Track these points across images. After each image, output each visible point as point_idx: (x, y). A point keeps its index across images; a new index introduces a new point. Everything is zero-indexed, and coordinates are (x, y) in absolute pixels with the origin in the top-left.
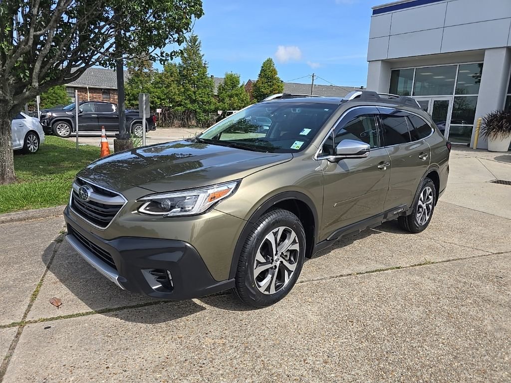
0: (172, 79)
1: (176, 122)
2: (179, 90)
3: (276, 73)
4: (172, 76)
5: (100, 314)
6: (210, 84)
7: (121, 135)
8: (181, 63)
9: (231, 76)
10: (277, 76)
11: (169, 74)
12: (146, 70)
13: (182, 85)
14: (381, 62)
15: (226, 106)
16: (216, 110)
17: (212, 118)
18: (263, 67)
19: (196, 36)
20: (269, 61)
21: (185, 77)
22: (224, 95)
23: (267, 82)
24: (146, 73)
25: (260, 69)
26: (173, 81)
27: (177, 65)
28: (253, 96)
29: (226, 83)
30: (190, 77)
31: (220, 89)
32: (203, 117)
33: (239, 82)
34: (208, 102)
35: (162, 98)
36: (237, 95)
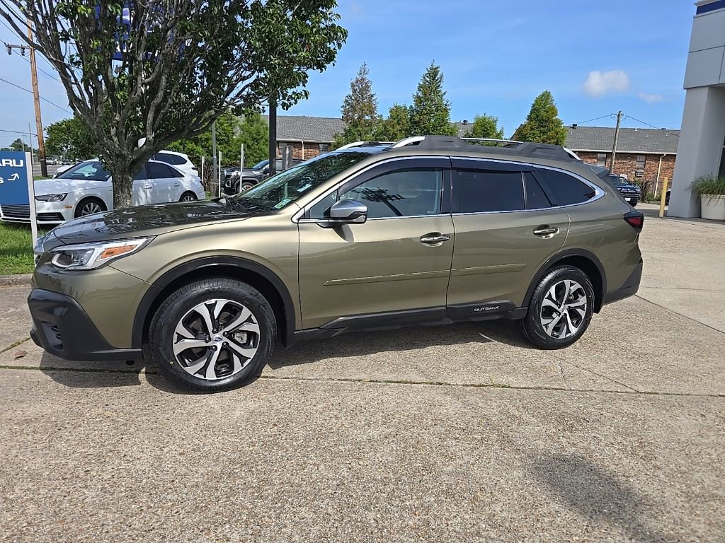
0: (399, 127)
3: (555, 114)
4: (399, 124)
6: (451, 133)
8: (413, 106)
9: (484, 120)
10: (557, 117)
11: (395, 121)
12: (367, 118)
14: (707, 89)
18: (534, 105)
19: (437, 68)
20: (545, 97)
21: (417, 124)
23: (539, 128)
24: (366, 121)
25: (531, 108)
26: (399, 130)
27: (408, 108)
29: (474, 131)
30: (423, 124)
33: (494, 128)
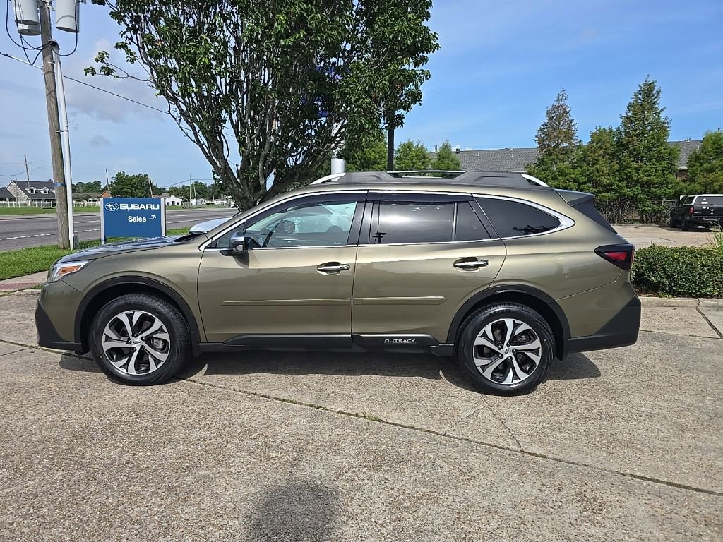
0: (601, 152)
2: (610, 167)
6: (670, 154)
9: (717, 136)
11: (597, 146)
12: (564, 145)
13: (618, 159)
17: (666, 208)
19: (653, 83)
21: (624, 147)
26: (601, 155)
27: (614, 131)
31: (691, 160)
35: (581, 181)
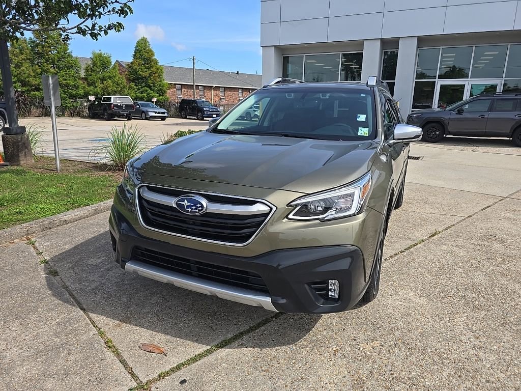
0: (23, 57)
1: (34, 110)
2: (34, 71)
3: (153, 54)
4: (22, 54)
5: (224, 349)
6: (75, 64)
7: (13, 130)
8: (33, 38)
9: (100, 55)
10: (155, 57)
13: (38, 64)
14: (273, 47)
15: (99, 91)
16: (86, 96)
17: (81, 105)
18: (137, 47)
20: (144, 41)
21: (40, 55)
22: (94, 77)
23: (144, 65)
25: (134, 49)
26: (24, 59)
27: (28, 40)
28: (129, 80)
29: (94, 64)
30: (48, 55)
31: (87, 70)
32: (70, 104)
33: (111, 63)
34: (74, 86)
36: (110, 78)
